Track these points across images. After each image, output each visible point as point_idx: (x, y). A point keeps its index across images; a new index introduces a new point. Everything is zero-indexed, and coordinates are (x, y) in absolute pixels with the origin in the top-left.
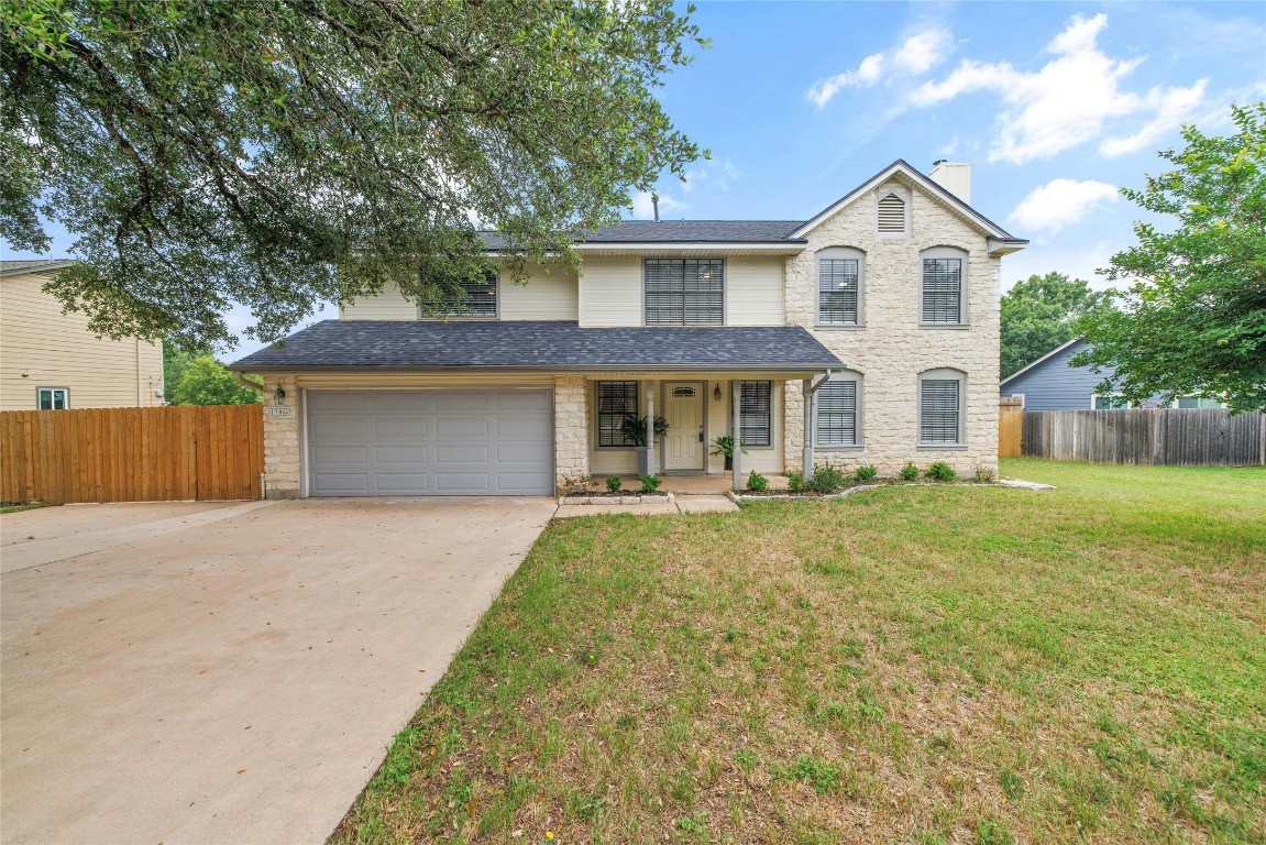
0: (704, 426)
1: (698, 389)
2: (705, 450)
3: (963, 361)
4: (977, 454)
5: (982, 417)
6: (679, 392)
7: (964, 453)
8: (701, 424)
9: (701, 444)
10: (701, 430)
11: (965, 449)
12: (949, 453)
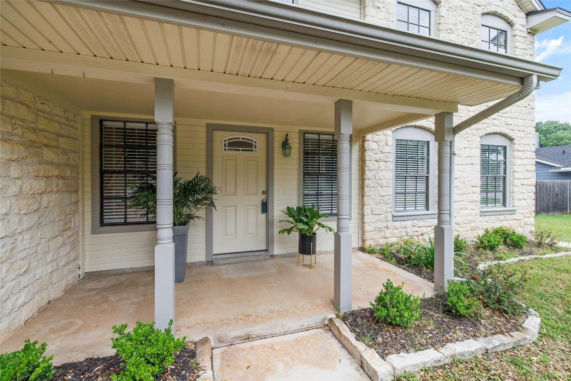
0: (268, 192)
1: (259, 140)
2: (269, 224)
3: (512, 127)
4: (521, 217)
5: (524, 182)
6: (234, 145)
7: (513, 217)
8: (264, 189)
9: (264, 216)
10: (264, 196)
11: (513, 212)
12: (502, 217)
